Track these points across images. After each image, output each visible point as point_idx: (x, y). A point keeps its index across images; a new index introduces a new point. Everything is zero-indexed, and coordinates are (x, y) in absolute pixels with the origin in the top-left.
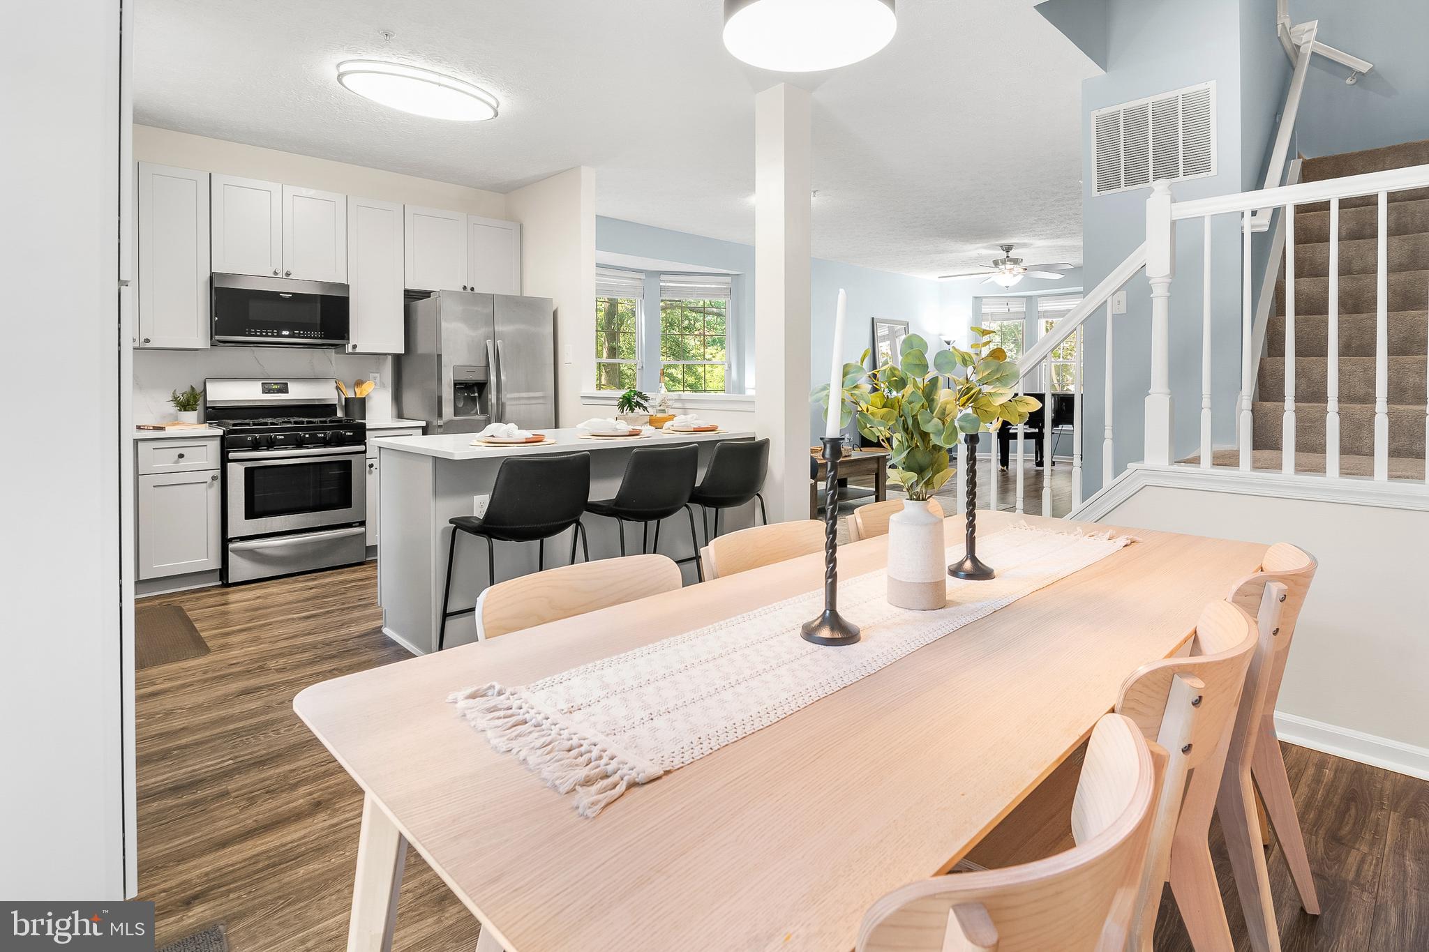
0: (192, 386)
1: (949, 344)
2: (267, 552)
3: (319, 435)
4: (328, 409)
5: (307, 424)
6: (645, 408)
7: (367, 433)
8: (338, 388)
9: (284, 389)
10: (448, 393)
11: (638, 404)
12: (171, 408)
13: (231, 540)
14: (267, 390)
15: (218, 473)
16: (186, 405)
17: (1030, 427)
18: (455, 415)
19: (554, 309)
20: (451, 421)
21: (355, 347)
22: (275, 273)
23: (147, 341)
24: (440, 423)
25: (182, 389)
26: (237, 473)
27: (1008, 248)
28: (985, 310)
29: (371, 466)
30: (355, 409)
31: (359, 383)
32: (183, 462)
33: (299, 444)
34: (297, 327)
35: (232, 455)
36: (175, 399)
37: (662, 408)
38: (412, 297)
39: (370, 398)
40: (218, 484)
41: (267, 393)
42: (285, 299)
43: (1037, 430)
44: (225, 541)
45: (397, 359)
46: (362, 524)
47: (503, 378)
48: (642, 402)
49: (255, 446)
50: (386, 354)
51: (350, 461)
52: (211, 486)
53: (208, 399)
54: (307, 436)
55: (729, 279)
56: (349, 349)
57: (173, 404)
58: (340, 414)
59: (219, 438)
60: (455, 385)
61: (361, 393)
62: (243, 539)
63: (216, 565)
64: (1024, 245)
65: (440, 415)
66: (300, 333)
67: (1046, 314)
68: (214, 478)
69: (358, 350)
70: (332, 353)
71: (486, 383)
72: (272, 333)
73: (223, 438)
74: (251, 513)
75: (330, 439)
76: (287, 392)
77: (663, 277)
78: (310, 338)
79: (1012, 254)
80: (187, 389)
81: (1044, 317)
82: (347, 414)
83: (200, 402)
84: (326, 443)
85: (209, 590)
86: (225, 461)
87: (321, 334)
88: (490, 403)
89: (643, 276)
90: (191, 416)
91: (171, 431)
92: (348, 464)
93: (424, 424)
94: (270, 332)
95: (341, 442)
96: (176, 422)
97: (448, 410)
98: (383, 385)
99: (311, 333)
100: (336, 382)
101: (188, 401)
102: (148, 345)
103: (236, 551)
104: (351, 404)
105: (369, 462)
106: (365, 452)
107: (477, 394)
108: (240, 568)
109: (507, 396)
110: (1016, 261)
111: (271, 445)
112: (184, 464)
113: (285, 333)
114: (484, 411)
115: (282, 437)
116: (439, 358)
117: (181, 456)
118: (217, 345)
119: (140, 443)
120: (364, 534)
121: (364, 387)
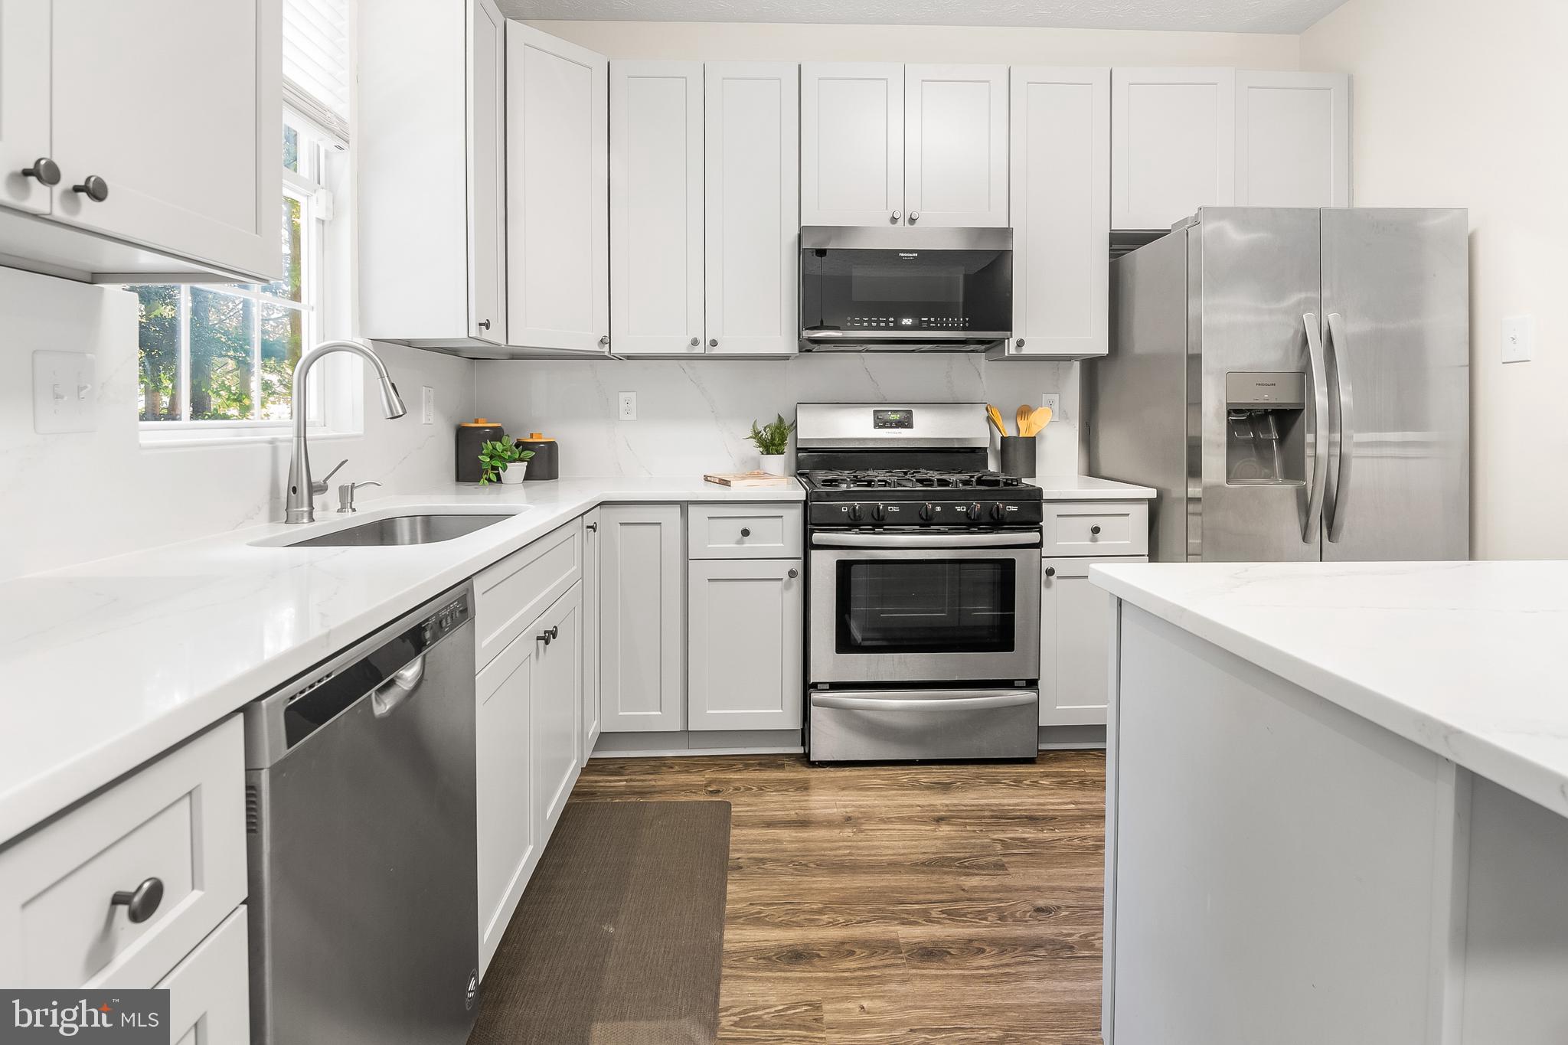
0: (779, 417)
3: (958, 509)
4: (966, 456)
5: (939, 485)
7: (1045, 507)
8: (990, 419)
9: (906, 423)
10: (1213, 427)
12: (753, 449)
13: (818, 685)
14: (880, 423)
15: (798, 565)
16: (771, 444)
18: (1230, 476)
19: (1470, 230)
20: (1220, 489)
21: (1020, 344)
22: (894, 220)
23: (714, 343)
24: (1194, 491)
25: (766, 420)
26: (824, 565)
29: (1050, 572)
30: (1018, 457)
31: (1024, 411)
32: (747, 543)
33: (926, 523)
34: (929, 310)
35: (818, 537)
36: (757, 435)
38: (1123, 244)
39: (1042, 437)
40: (797, 582)
41: (880, 427)
42: (908, 261)
44: (808, 687)
45: (1091, 366)
46: (1032, 684)
47: (1345, 398)
49: (853, 523)
50: (1068, 358)
51: (1013, 561)
52: (787, 586)
53: (798, 437)
54: (938, 509)
56: (1011, 349)
57: (753, 442)
58: (993, 466)
59: (800, 506)
60: (1229, 413)
61: (1028, 428)
62: (835, 686)
63: (794, 723)
65: (1194, 471)
66: (929, 322)
68: (792, 574)
69: (1026, 350)
70: (980, 360)
71: (1300, 411)
72: (887, 322)
73: (805, 503)
74: (845, 643)
75: (979, 516)
76: (910, 426)
78: (953, 329)
80: (774, 421)
82: (1004, 465)
83: (789, 440)
84: (970, 524)
86: (808, 546)
87: (965, 322)
88: (1309, 452)
90: (776, 464)
91: (740, 489)
92: (1007, 568)
93: (1152, 493)
94: (883, 322)
95: (997, 523)
96: (758, 473)
97: (1214, 462)
98: (1064, 415)
99: (941, 320)
100: (987, 409)
101: (773, 439)
102: (716, 351)
103: (821, 704)
104: (1011, 449)
105: (1047, 564)
106: (1038, 545)
107: (1274, 435)
108: (828, 740)
109: (1355, 438)
111: (878, 523)
112: (750, 546)
113: (907, 321)
114: (1293, 471)
115: (896, 509)
116: (1194, 360)
117: (745, 533)
118: (807, 347)
119: (691, 508)
120: (1035, 705)
121: (1034, 417)
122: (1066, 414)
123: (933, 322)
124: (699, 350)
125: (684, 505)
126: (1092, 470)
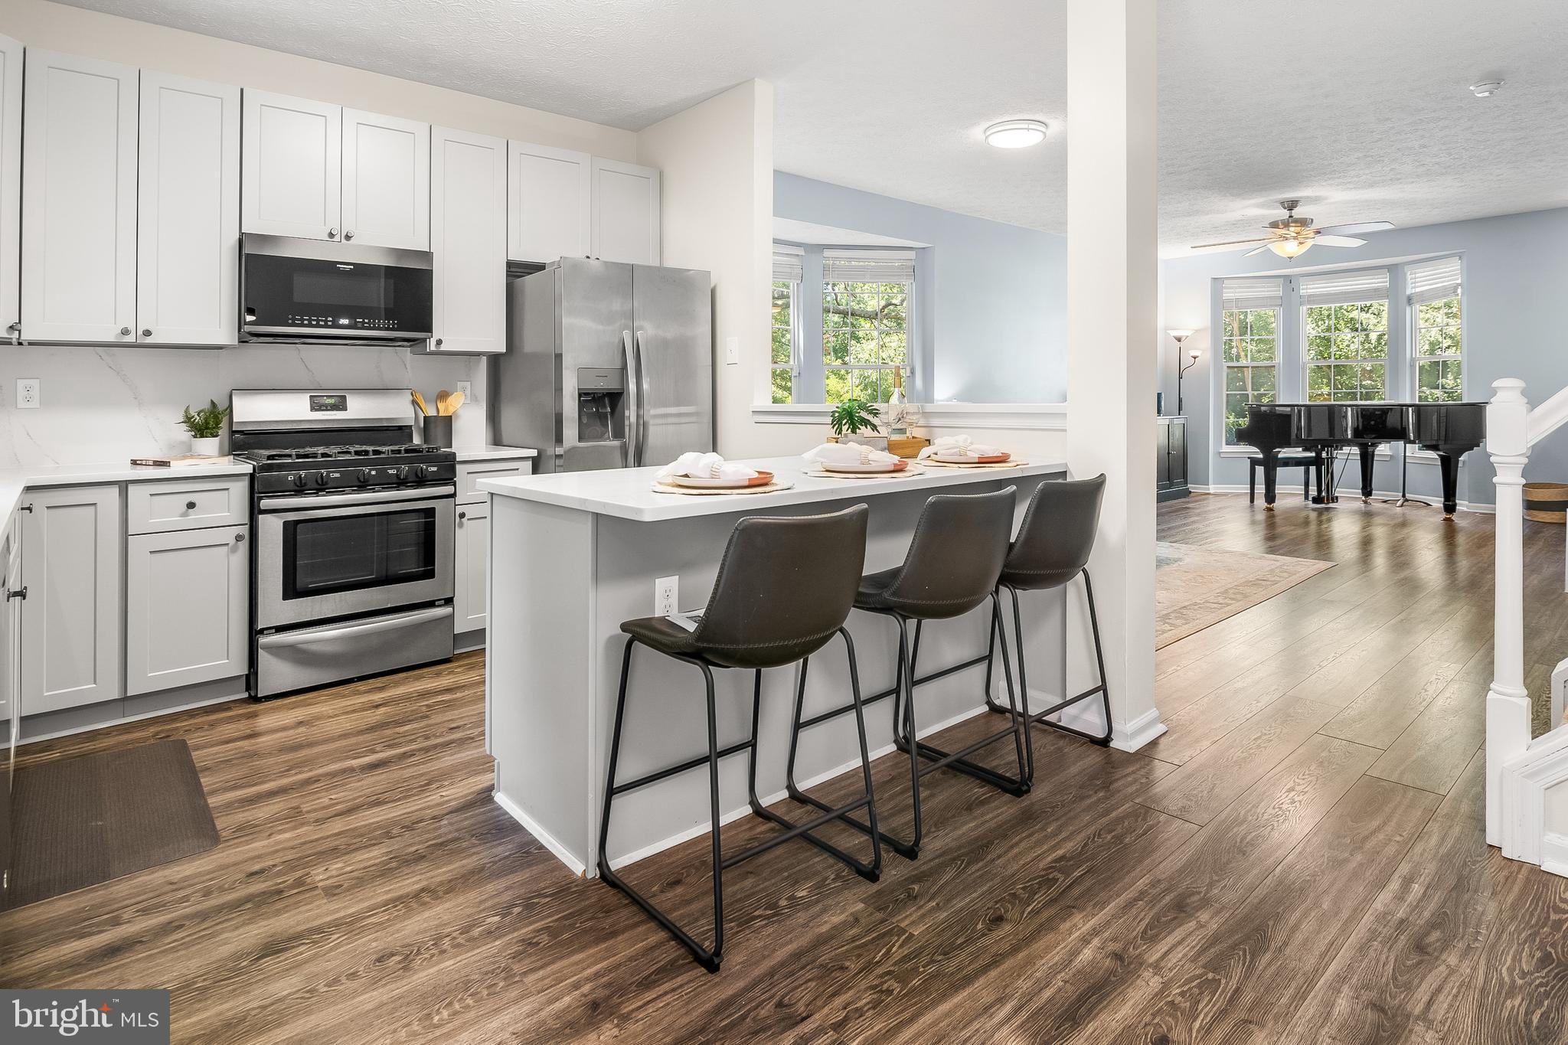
0: (212, 401)
1: (1180, 341)
2: (314, 647)
3: (390, 472)
4: (401, 432)
5: (374, 455)
6: (874, 428)
7: (458, 467)
8: (414, 403)
9: (341, 405)
10: (570, 406)
11: (866, 423)
12: (183, 433)
13: (261, 632)
14: (316, 406)
15: (245, 531)
16: (204, 426)
17: (1304, 450)
18: (581, 439)
19: (712, 285)
20: (574, 448)
21: (439, 342)
22: (331, 235)
23: (147, 333)
24: (559, 451)
25: (199, 405)
26: (271, 529)
27: (1291, 205)
28: (1228, 295)
29: (462, 515)
30: (438, 432)
31: (443, 396)
32: (193, 515)
33: (363, 485)
34: (358, 313)
35: (266, 503)
36: (188, 420)
37: (899, 426)
38: (517, 271)
39: (457, 417)
40: (244, 546)
41: (316, 410)
42: (345, 272)
43: (1313, 454)
44: (254, 633)
45: (495, 360)
46: (449, 601)
47: (645, 386)
48: (870, 417)
49: (300, 490)
50: (479, 354)
51: (434, 508)
52: (234, 550)
53: (235, 420)
54: (373, 473)
55: (912, 255)
56: (432, 346)
57: (184, 427)
58: (417, 440)
59: (247, 478)
60: (580, 395)
61: (446, 409)
62: (280, 629)
63: (240, 670)
64: (1315, 200)
65: (559, 440)
66: (363, 322)
67: (1312, 299)
68: (239, 538)
69: (443, 348)
70: (406, 353)
71: (622, 393)
72: (326, 321)
73: (252, 476)
74: (292, 590)
75: (406, 477)
76: (345, 409)
77: (827, 253)
78: (379, 329)
79: (1298, 212)
80: (207, 406)
81: (1309, 302)
82: (426, 440)
83: (224, 424)
84: (400, 483)
85: (229, 709)
86: (254, 511)
87: (394, 323)
88: (627, 423)
89: (801, 252)
90: (210, 445)
91: (179, 468)
92: (430, 512)
93: (534, 453)
94: (322, 321)
95: (421, 481)
96: (188, 453)
97: (570, 432)
98: (474, 398)
99: (374, 321)
100: (412, 394)
101: (207, 423)
102: (149, 340)
103: (269, 648)
104: (432, 426)
105: (459, 510)
106: (453, 496)
107: (609, 409)
108: (276, 674)
109: (651, 412)
110: (1303, 222)
111: (322, 487)
112: (195, 518)
113: (344, 321)
114: (619, 434)
115: (337, 475)
116: (559, 357)
117: (191, 505)
118: (245, 338)
119: (131, 488)
120: (452, 616)
121: (450, 399)
122: (476, 398)
123: (366, 323)
124: (130, 339)
125: (124, 486)
126: (497, 441)
